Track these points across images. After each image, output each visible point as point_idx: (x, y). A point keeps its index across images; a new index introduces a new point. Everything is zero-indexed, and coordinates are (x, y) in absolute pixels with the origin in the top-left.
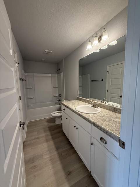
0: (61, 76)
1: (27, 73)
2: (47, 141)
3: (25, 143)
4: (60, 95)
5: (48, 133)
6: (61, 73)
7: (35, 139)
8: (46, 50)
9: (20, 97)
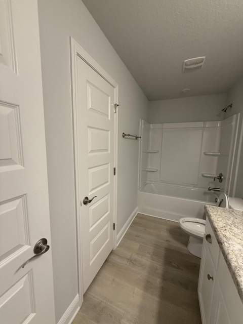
0: (233, 123)
1: (151, 125)
2: (147, 286)
3: (112, 257)
4: (221, 175)
5: (159, 266)
6: (235, 116)
7: (130, 260)
8: (185, 61)
9: (115, 169)
